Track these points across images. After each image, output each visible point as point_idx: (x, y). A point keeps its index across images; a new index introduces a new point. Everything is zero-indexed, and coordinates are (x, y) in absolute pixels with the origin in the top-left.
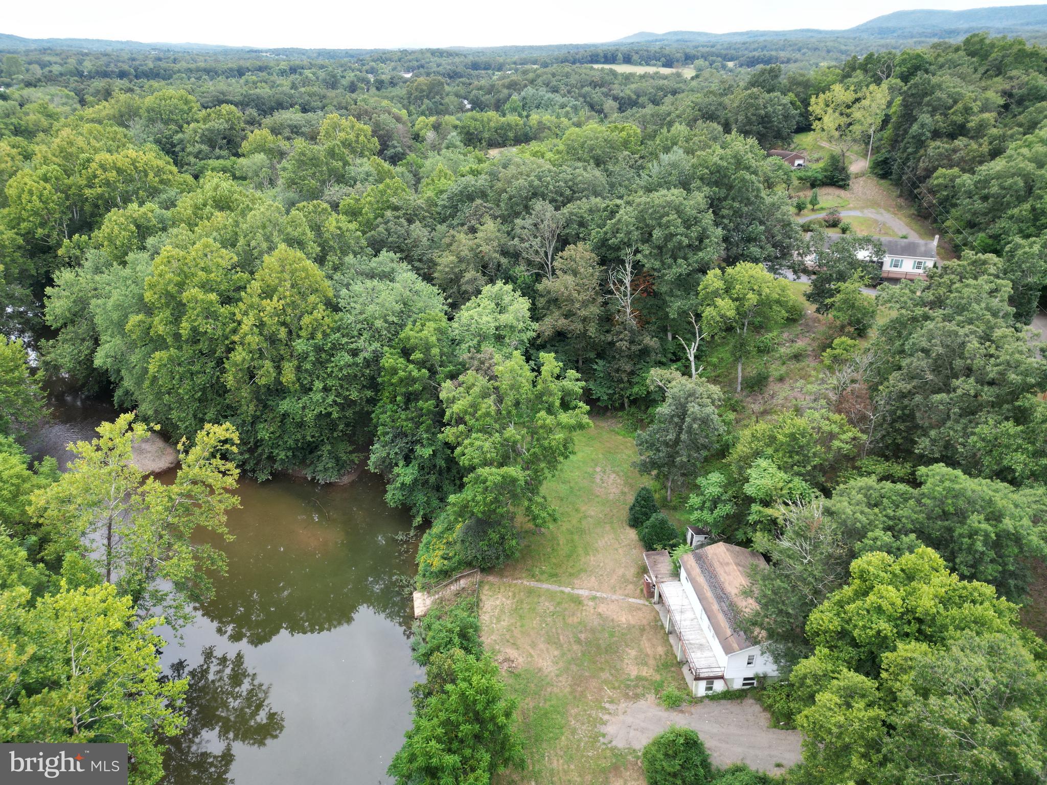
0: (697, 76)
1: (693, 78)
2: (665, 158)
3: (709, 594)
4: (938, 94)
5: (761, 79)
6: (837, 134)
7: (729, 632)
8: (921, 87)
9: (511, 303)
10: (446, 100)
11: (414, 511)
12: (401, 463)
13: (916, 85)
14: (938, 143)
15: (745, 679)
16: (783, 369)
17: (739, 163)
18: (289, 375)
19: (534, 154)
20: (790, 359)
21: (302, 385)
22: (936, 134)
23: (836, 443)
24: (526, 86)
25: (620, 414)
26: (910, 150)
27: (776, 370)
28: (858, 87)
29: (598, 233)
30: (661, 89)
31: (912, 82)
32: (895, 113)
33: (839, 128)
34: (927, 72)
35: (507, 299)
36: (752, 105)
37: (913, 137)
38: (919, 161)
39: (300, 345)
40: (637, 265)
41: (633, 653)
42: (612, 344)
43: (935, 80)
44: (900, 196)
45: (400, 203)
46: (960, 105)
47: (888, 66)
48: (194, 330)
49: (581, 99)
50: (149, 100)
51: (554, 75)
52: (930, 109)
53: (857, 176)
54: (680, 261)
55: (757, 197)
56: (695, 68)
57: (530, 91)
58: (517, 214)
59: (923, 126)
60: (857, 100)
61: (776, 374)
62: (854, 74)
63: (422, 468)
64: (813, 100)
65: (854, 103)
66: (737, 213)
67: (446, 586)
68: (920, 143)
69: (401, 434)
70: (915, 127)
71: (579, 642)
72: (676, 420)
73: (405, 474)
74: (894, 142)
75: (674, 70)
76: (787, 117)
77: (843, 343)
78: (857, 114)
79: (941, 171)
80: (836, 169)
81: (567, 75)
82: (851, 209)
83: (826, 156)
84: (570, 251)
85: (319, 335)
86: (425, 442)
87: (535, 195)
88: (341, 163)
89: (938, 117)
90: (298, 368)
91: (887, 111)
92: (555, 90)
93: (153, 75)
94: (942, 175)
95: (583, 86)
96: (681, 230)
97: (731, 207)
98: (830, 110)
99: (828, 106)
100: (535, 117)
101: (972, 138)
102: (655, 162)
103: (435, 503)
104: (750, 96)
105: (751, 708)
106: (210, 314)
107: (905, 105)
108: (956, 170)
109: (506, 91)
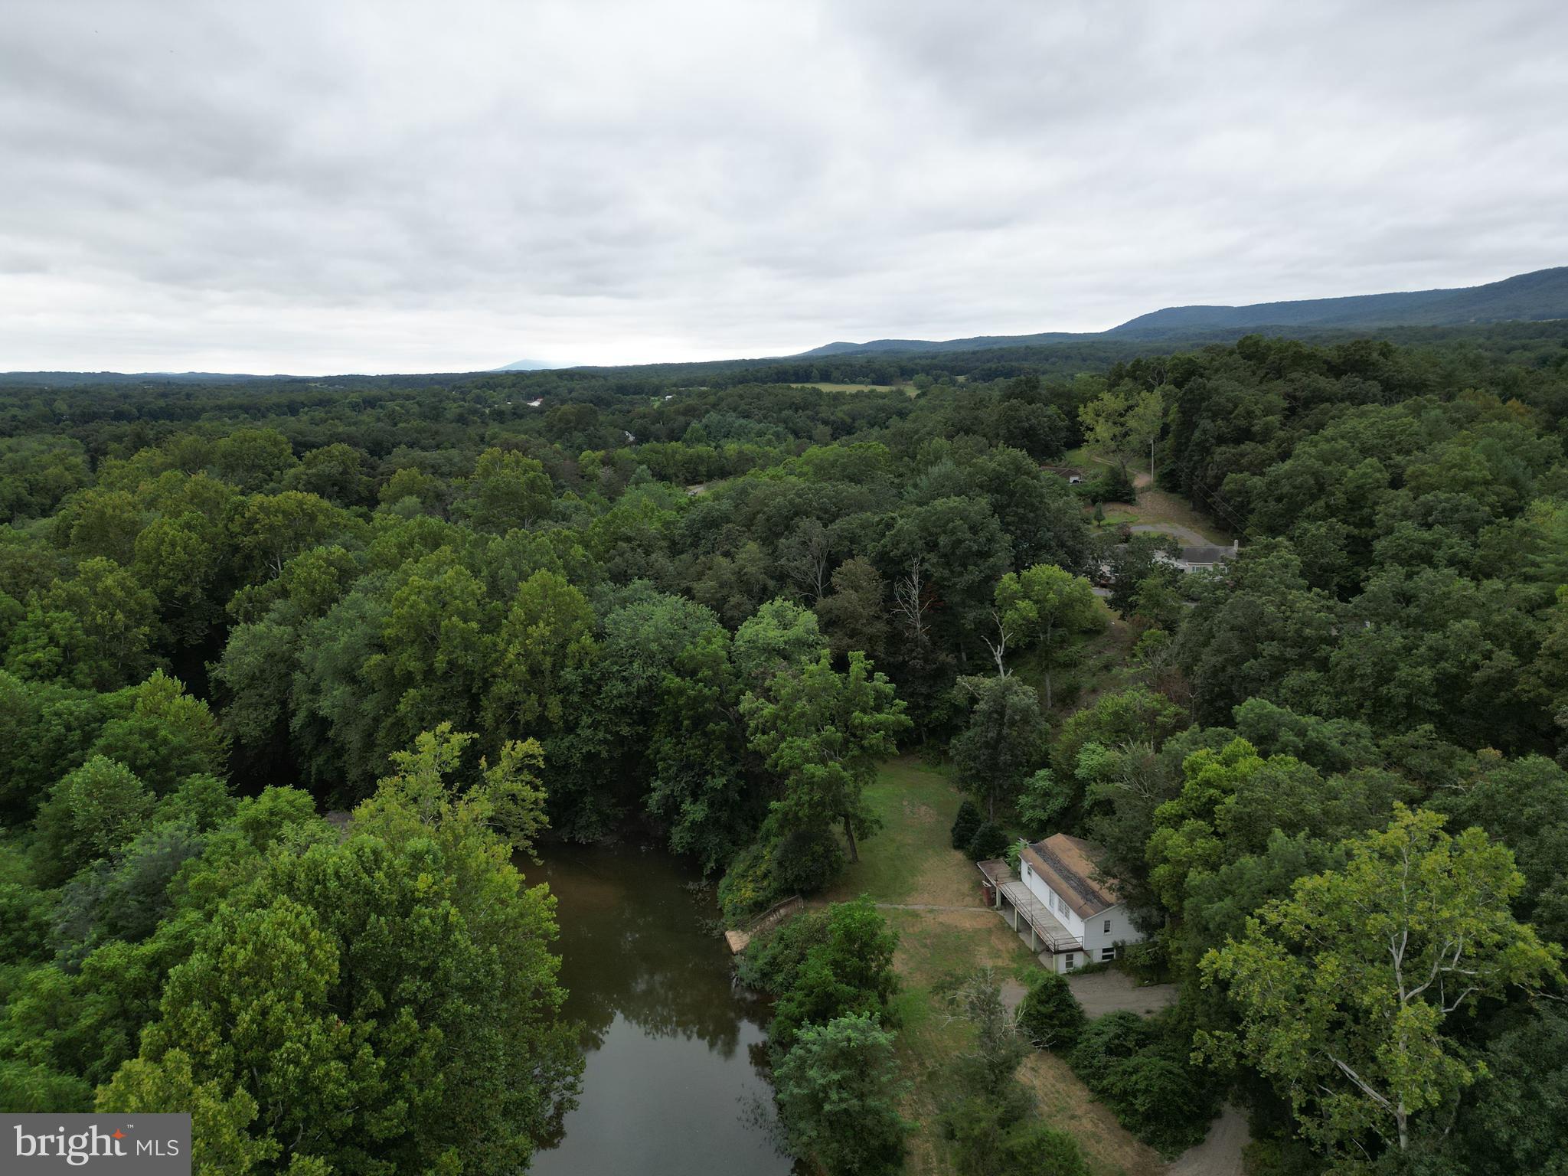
0: (924, 394)
1: (918, 396)
2: (934, 470)
3: (1056, 877)
4: (1215, 398)
5: (1018, 391)
6: (1113, 445)
7: (1082, 902)
8: (1197, 392)
9: (795, 618)
10: (603, 432)
11: (704, 857)
12: (689, 800)
13: (1191, 391)
14: (1223, 448)
15: (1105, 950)
16: (1095, 680)
17: (1019, 469)
18: (555, 709)
19: (772, 478)
20: (1100, 670)
21: (566, 722)
22: (1221, 440)
23: (1160, 719)
24: (707, 412)
25: (918, 748)
26: (1195, 458)
27: (1087, 682)
28: (1129, 395)
29: (874, 547)
30: (882, 409)
31: (1186, 387)
32: (1173, 421)
33: (1114, 438)
34: (1201, 376)
35: (790, 614)
36: (1013, 418)
37: (1197, 444)
38: (1207, 469)
39: (569, 675)
40: (925, 576)
41: (984, 950)
42: (905, 663)
43: (1210, 385)
44: (1194, 509)
45: (633, 534)
46: (1240, 409)
47: (1159, 372)
48: (451, 663)
49: (782, 425)
50: (224, 443)
51: (741, 397)
52: (1210, 414)
53: (1143, 490)
54: (970, 568)
55: (1041, 502)
56: (915, 385)
57: (713, 417)
58: (779, 535)
59: (1205, 432)
60: (1130, 408)
61: (1088, 686)
62: (1122, 382)
63: (711, 805)
64: (1081, 410)
65: (1126, 411)
66: (1022, 519)
67: (763, 919)
68: (1205, 450)
69: (687, 766)
70: (1197, 434)
71: (925, 946)
72: (995, 716)
73: (696, 811)
74: (1178, 451)
75: (893, 388)
76: (1053, 429)
77: (1152, 634)
78: (1132, 423)
79: (1231, 476)
80: (1118, 482)
81: (759, 397)
82: (1141, 524)
83: (1104, 470)
84: (848, 565)
85: (587, 664)
86: (716, 772)
87: (796, 514)
88: (544, 497)
89: (1219, 422)
90: (563, 702)
91: (1164, 420)
92: (746, 415)
93: (169, 414)
94: (1232, 481)
95: (781, 410)
96: (968, 535)
97: (1016, 514)
98: (1101, 420)
99: (1098, 416)
100: (731, 447)
101: (1261, 442)
102: (923, 477)
103: (728, 846)
104: (1010, 408)
105: (1115, 977)
106: (468, 646)
107: (1183, 411)
108: (1246, 474)
109: (682, 419)
